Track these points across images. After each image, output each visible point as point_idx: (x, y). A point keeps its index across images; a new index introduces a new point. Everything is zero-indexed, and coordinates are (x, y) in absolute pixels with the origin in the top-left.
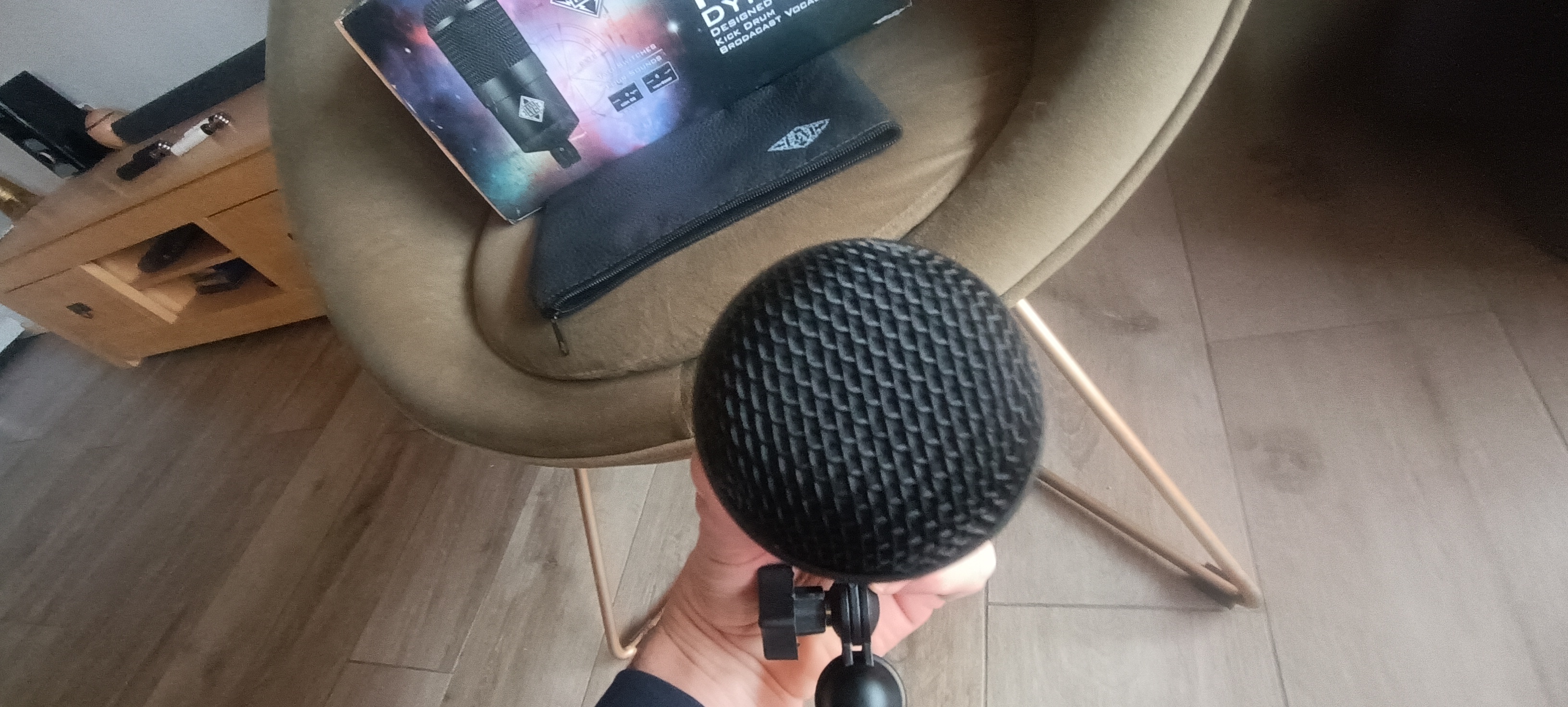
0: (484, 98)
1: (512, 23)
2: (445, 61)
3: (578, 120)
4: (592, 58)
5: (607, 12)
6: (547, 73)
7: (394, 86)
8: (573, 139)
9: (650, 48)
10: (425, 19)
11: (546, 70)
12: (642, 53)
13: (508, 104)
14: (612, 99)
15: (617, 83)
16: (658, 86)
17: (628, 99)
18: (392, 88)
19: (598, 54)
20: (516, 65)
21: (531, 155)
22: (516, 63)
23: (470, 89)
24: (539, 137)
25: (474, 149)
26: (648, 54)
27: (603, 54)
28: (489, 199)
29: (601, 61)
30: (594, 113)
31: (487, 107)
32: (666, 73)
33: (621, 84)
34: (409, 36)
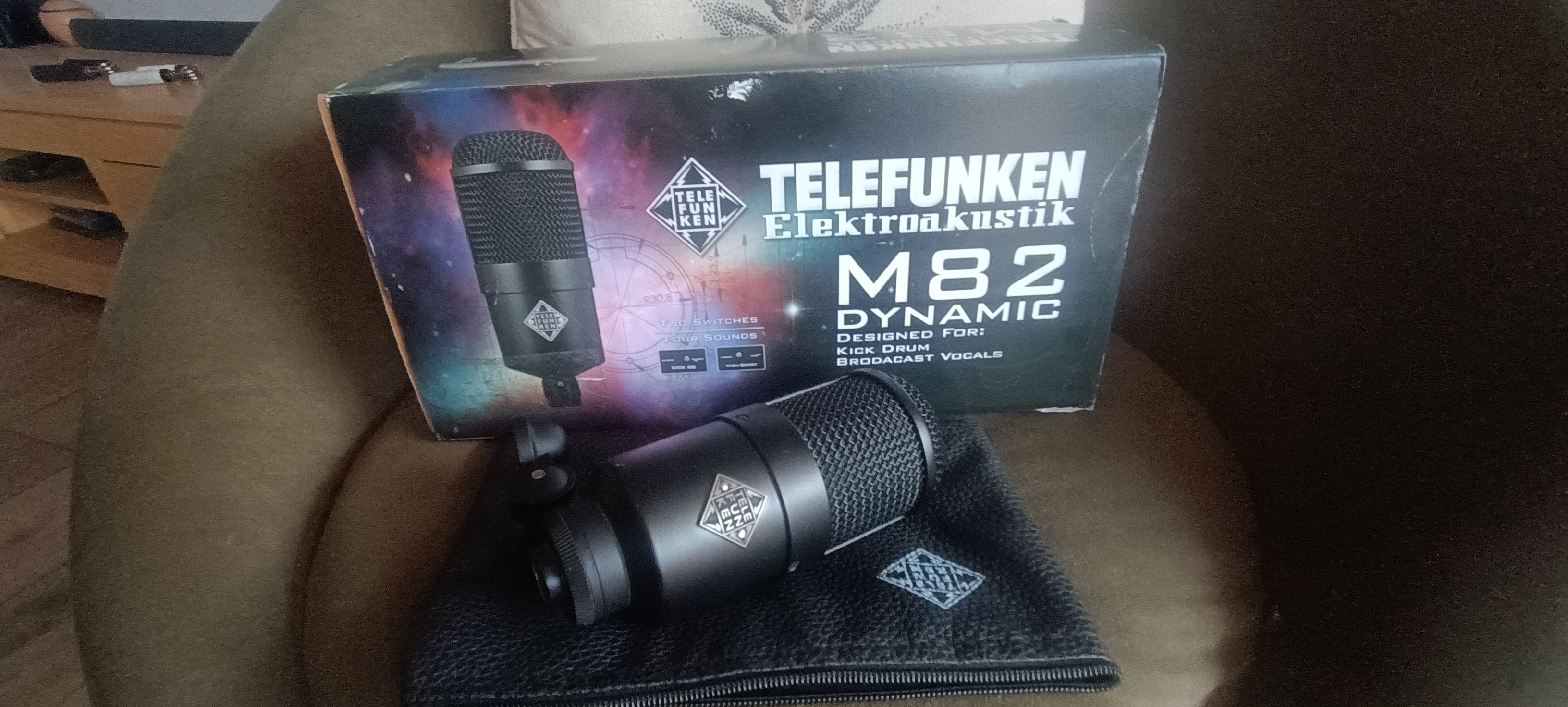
0: (486, 281)
1: (579, 211)
2: (456, 214)
3: (603, 360)
4: (665, 298)
5: (717, 254)
6: (595, 290)
7: (362, 211)
8: (582, 379)
9: (749, 320)
10: (456, 152)
11: (594, 286)
12: (735, 321)
13: (516, 301)
14: (663, 354)
15: (682, 341)
16: (734, 366)
17: (686, 364)
18: (358, 212)
19: (675, 297)
20: (554, 261)
21: (513, 373)
22: (557, 259)
23: (471, 263)
24: (537, 357)
25: (436, 334)
26: (742, 325)
27: (682, 300)
28: (424, 399)
29: (676, 306)
30: (631, 361)
31: (483, 292)
32: (752, 356)
33: (687, 344)
34: (421, 160)
